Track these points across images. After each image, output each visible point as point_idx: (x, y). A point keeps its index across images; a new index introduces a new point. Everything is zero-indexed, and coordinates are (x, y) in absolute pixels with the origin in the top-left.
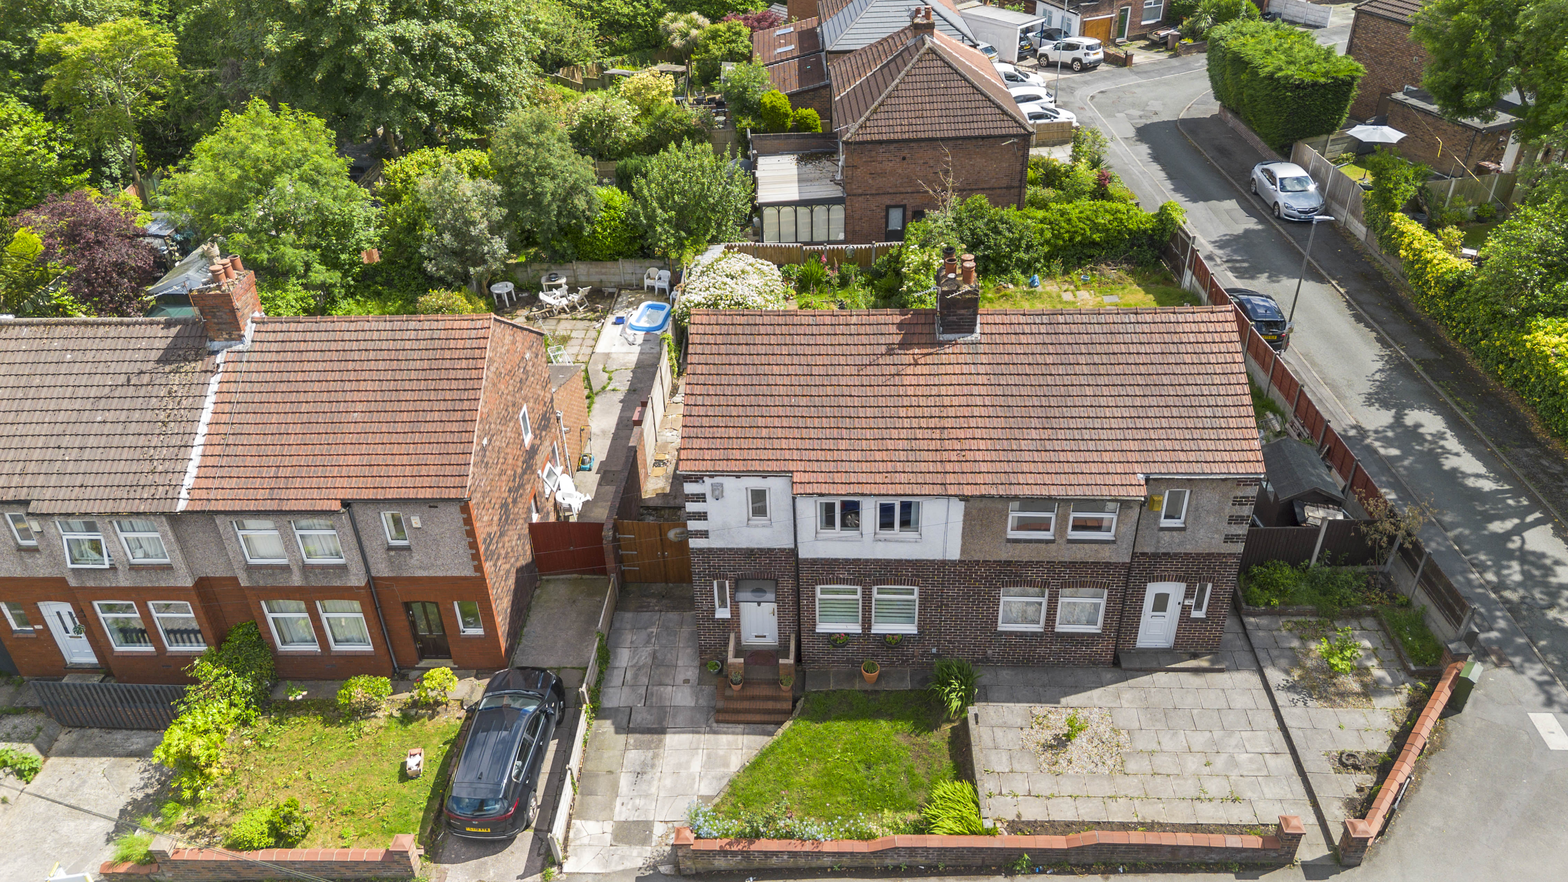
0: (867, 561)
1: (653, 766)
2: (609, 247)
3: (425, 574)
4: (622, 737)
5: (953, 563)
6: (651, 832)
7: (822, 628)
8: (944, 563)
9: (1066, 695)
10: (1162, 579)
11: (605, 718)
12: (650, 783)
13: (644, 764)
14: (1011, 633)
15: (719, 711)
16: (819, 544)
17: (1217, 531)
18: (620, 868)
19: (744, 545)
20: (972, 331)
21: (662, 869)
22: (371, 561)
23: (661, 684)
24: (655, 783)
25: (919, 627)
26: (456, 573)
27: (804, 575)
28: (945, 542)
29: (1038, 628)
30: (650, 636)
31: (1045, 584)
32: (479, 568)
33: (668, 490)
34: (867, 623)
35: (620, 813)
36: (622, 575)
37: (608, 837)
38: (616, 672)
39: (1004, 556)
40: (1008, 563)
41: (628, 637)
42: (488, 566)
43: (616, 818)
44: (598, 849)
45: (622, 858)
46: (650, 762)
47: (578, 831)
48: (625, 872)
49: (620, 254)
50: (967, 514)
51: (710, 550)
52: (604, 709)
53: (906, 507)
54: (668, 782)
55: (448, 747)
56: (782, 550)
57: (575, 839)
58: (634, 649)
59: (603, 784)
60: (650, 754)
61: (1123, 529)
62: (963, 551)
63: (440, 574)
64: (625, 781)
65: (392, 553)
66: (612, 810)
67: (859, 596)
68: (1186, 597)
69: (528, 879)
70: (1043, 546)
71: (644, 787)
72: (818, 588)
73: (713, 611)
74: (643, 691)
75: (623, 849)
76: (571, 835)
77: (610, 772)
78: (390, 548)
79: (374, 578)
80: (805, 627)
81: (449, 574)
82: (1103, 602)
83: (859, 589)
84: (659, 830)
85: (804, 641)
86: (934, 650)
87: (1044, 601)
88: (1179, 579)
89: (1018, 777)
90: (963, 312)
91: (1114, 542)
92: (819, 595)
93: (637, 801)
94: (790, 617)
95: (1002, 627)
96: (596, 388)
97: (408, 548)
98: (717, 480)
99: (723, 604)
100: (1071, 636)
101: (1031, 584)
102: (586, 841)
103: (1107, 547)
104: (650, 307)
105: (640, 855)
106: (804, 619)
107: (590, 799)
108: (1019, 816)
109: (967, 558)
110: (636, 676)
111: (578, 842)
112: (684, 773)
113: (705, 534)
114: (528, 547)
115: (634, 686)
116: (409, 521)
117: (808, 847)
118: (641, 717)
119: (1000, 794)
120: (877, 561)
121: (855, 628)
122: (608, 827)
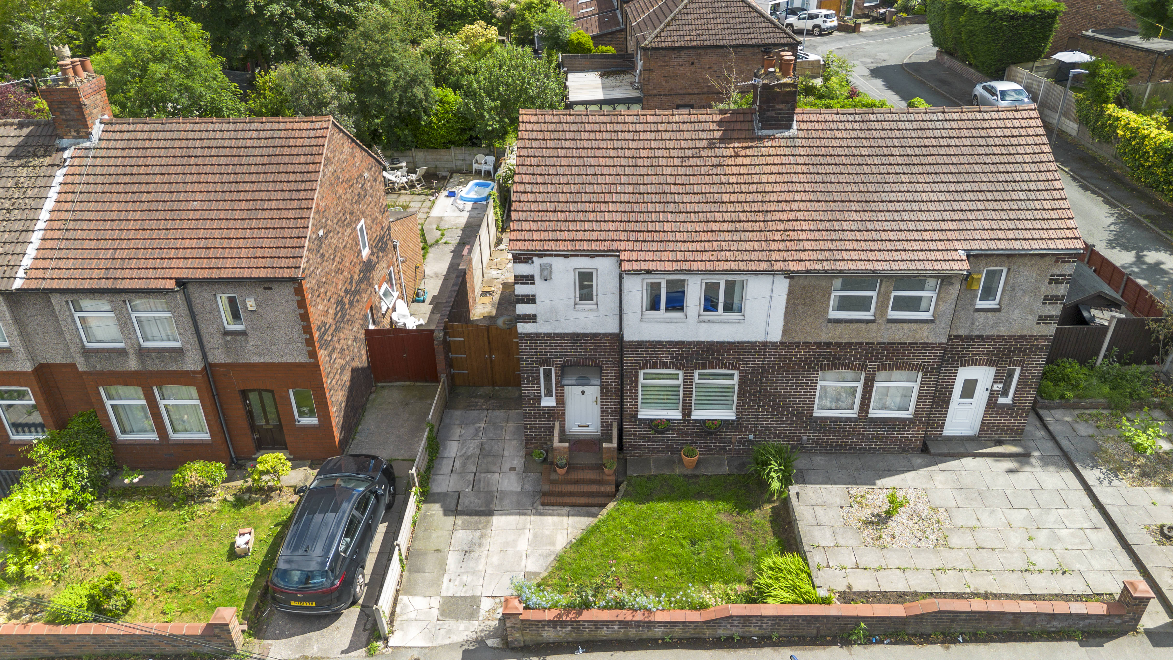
0: (690, 343)
1: (480, 545)
2: (443, 137)
3: (261, 360)
4: (450, 519)
5: (774, 344)
6: (478, 607)
7: (644, 414)
8: (765, 345)
9: (880, 477)
10: (974, 363)
11: (434, 502)
12: (477, 560)
13: (472, 543)
14: (826, 419)
15: (544, 494)
16: (645, 325)
17: (1031, 312)
18: (447, 642)
19: (570, 330)
20: (789, 127)
21: (490, 642)
22: (208, 346)
23: (488, 472)
24: (483, 560)
25: (738, 412)
26: (290, 359)
27: (628, 359)
28: (768, 322)
29: (852, 414)
30: (477, 430)
31: (862, 367)
32: (313, 354)
33: (494, 313)
34: (687, 409)
35: (448, 588)
36: (452, 378)
37: (435, 612)
38: (445, 461)
39: (824, 337)
40: (828, 344)
41: (457, 431)
42: (322, 354)
43: (444, 594)
44: (424, 624)
45: (449, 632)
46: (477, 541)
47: (405, 606)
48: (451, 646)
49: (451, 142)
50: (791, 293)
51: (538, 335)
52: (434, 494)
53: (730, 286)
54: (495, 559)
55: (279, 528)
56: (607, 335)
57: (402, 614)
58: (463, 441)
59: (430, 563)
60: (478, 534)
61: (942, 307)
62: (785, 332)
63: (276, 360)
64: (452, 559)
65: (229, 338)
66: (439, 586)
67: (680, 381)
68: (995, 382)
69: (353, 654)
70: (863, 326)
71: (471, 564)
72: (642, 373)
73: (539, 400)
74: (471, 477)
75: (450, 623)
76: (398, 610)
77: (439, 551)
78: (226, 333)
79: (211, 365)
80: (627, 413)
81: (284, 360)
82: (916, 386)
83: (681, 373)
84: (486, 605)
85: (626, 427)
86: (751, 437)
87: (860, 386)
88: (990, 363)
89: (844, 551)
90: (781, 106)
91: (932, 321)
92: (642, 381)
93: (465, 578)
94: (613, 405)
95: (818, 413)
96: (430, 240)
97: (244, 333)
98: (546, 260)
99: (549, 394)
100: (884, 421)
101: (848, 366)
102: (412, 615)
103: (925, 326)
104: (477, 185)
105: (467, 629)
106: (627, 405)
107: (418, 576)
108: (849, 587)
109: (788, 339)
110: (464, 465)
111: (405, 617)
112: (510, 551)
113: (532, 318)
114: (364, 352)
115: (462, 473)
116: (244, 303)
117: (639, 616)
118: (469, 500)
119: (828, 566)
120: (700, 344)
121: (676, 415)
122: (435, 602)
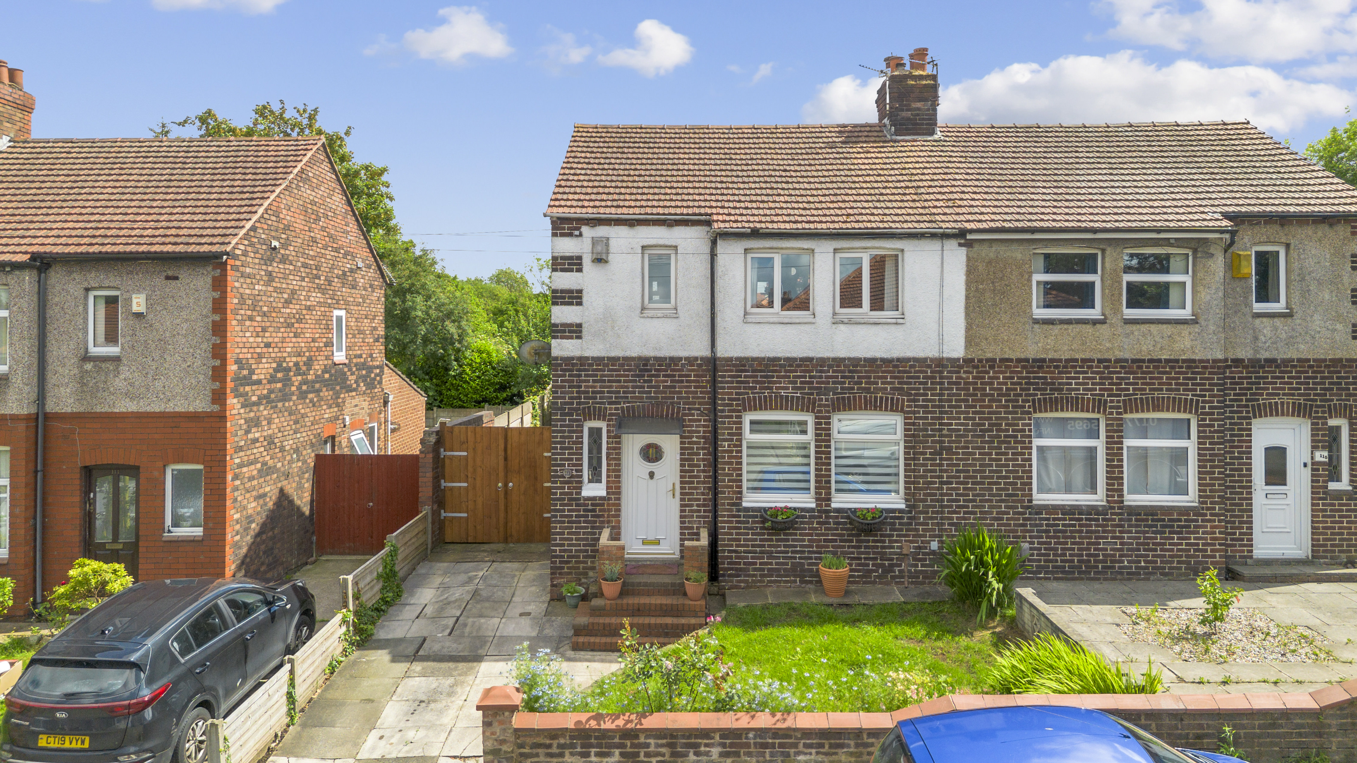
0: (822, 361)
1: (451, 694)
4: (402, 667)
5: (954, 361)
7: (752, 500)
8: (940, 363)
10: (1273, 411)
11: (378, 648)
12: (441, 712)
13: (435, 691)
14: (1053, 509)
15: (578, 631)
17: (1339, 316)
19: (635, 351)
20: (932, 133)
22: (52, 379)
23: (481, 616)
24: (452, 713)
25: (909, 496)
26: (179, 406)
27: (726, 392)
28: (940, 323)
29: (1096, 499)
30: (471, 578)
31: (1100, 405)
32: (219, 397)
34: (823, 496)
35: (373, 748)
38: (408, 608)
39: (1032, 351)
40: (1040, 363)
41: (437, 580)
42: (234, 404)
43: (364, 755)
46: (445, 690)
50: (971, 271)
51: (582, 360)
52: (380, 641)
56: (691, 360)
58: (444, 587)
59: (348, 716)
60: (449, 681)
62: (969, 341)
63: (157, 407)
64: (392, 711)
65: (89, 366)
66: (357, 745)
67: (809, 437)
68: (1314, 448)
70: (1088, 328)
71: (429, 716)
72: (748, 418)
73: (579, 486)
74: (449, 622)
77: (368, 701)
78: (86, 358)
79: (47, 416)
80: (723, 500)
81: (170, 407)
82: (1191, 445)
83: (809, 419)
85: (724, 527)
86: (934, 545)
87: (1100, 444)
88: (1299, 411)
90: (919, 105)
91: (1195, 322)
92: (749, 436)
93: (411, 733)
94: (701, 492)
95: (1040, 498)
97: (116, 359)
98: (602, 231)
99: (595, 478)
101: (1076, 404)
103: (1186, 330)
106: (724, 481)
109: (976, 354)
110: (441, 610)
113: (574, 331)
115: (436, 618)
116: (129, 301)
118: (440, 645)
120: (838, 361)
121: (806, 501)
